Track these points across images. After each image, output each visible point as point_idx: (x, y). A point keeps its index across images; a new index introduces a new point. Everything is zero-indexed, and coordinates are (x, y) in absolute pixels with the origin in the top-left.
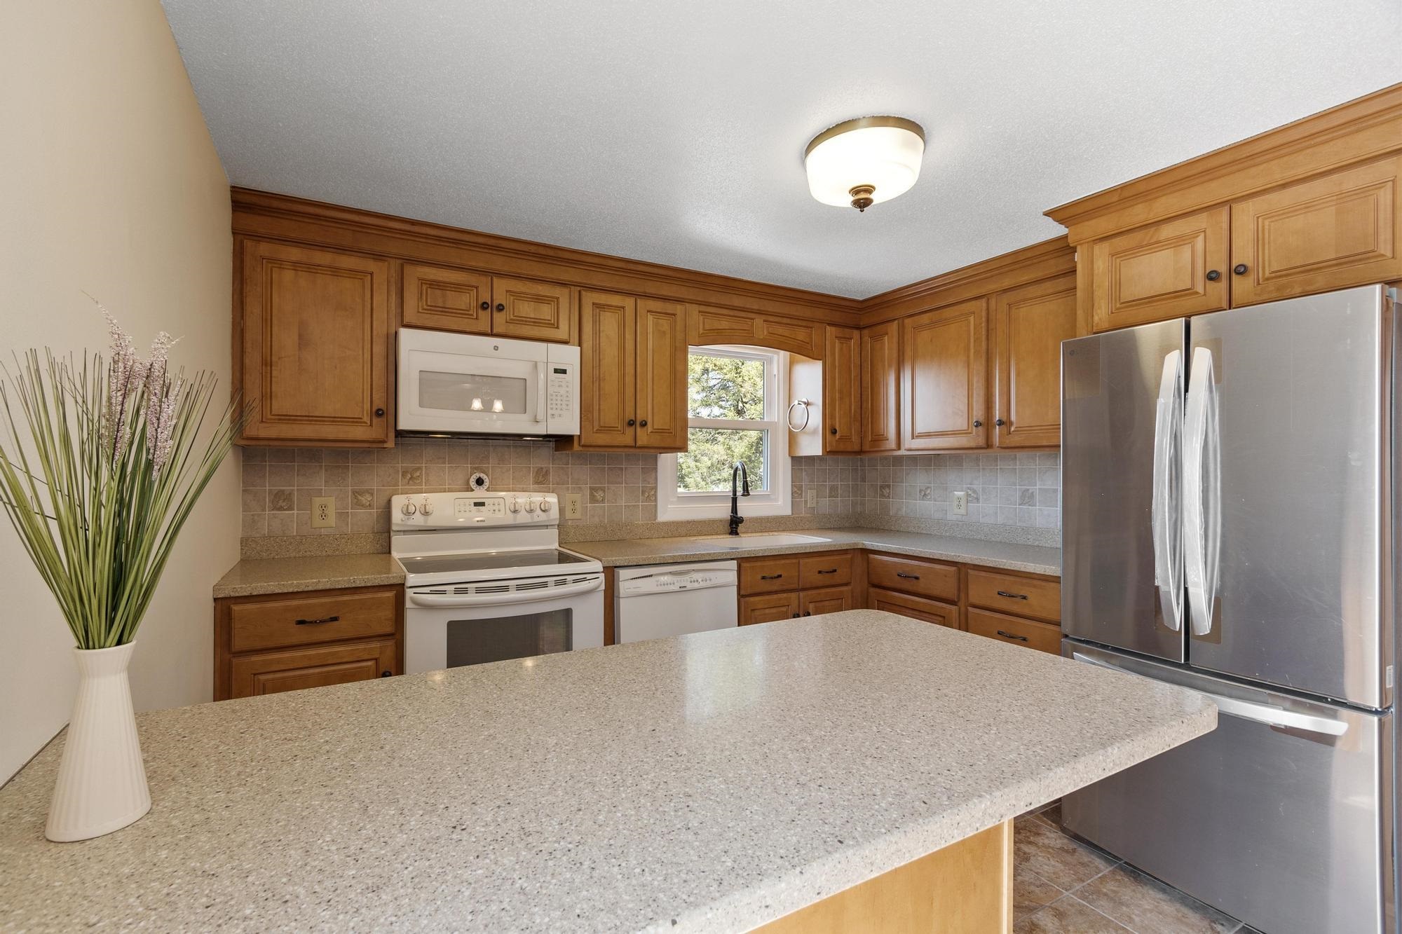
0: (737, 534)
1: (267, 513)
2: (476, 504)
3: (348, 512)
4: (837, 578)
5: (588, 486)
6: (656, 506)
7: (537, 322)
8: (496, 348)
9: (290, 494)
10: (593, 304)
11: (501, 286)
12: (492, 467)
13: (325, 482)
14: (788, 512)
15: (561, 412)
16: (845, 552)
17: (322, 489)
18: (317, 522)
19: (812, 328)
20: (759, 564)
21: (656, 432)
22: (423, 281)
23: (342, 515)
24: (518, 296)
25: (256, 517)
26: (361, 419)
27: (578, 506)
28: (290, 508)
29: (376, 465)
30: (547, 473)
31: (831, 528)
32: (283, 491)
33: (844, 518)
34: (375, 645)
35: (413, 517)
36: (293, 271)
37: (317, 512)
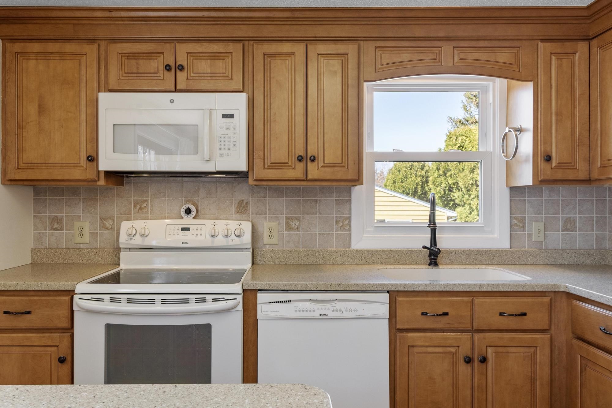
0: (436, 264)
1: (48, 232)
2: (183, 229)
3: (97, 233)
4: (526, 323)
5: (284, 215)
6: (350, 234)
7: (213, 77)
8: (172, 101)
9: (61, 219)
10: (265, 54)
11: (183, 49)
12: (201, 199)
13: (83, 210)
14: (505, 244)
15: (228, 152)
16: (542, 294)
17: (80, 216)
18: (78, 240)
19: (519, 47)
20: (419, 299)
21: (327, 166)
22: (122, 55)
23: (93, 235)
24: (198, 56)
25: (41, 235)
26: (79, 164)
27: (275, 233)
28: (62, 229)
29: (116, 198)
30: (247, 205)
31: (564, 265)
32: (57, 217)
33: (583, 254)
34: (56, 336)
35: (134, 238)
36: (35, 60)
37: (77, 232)
